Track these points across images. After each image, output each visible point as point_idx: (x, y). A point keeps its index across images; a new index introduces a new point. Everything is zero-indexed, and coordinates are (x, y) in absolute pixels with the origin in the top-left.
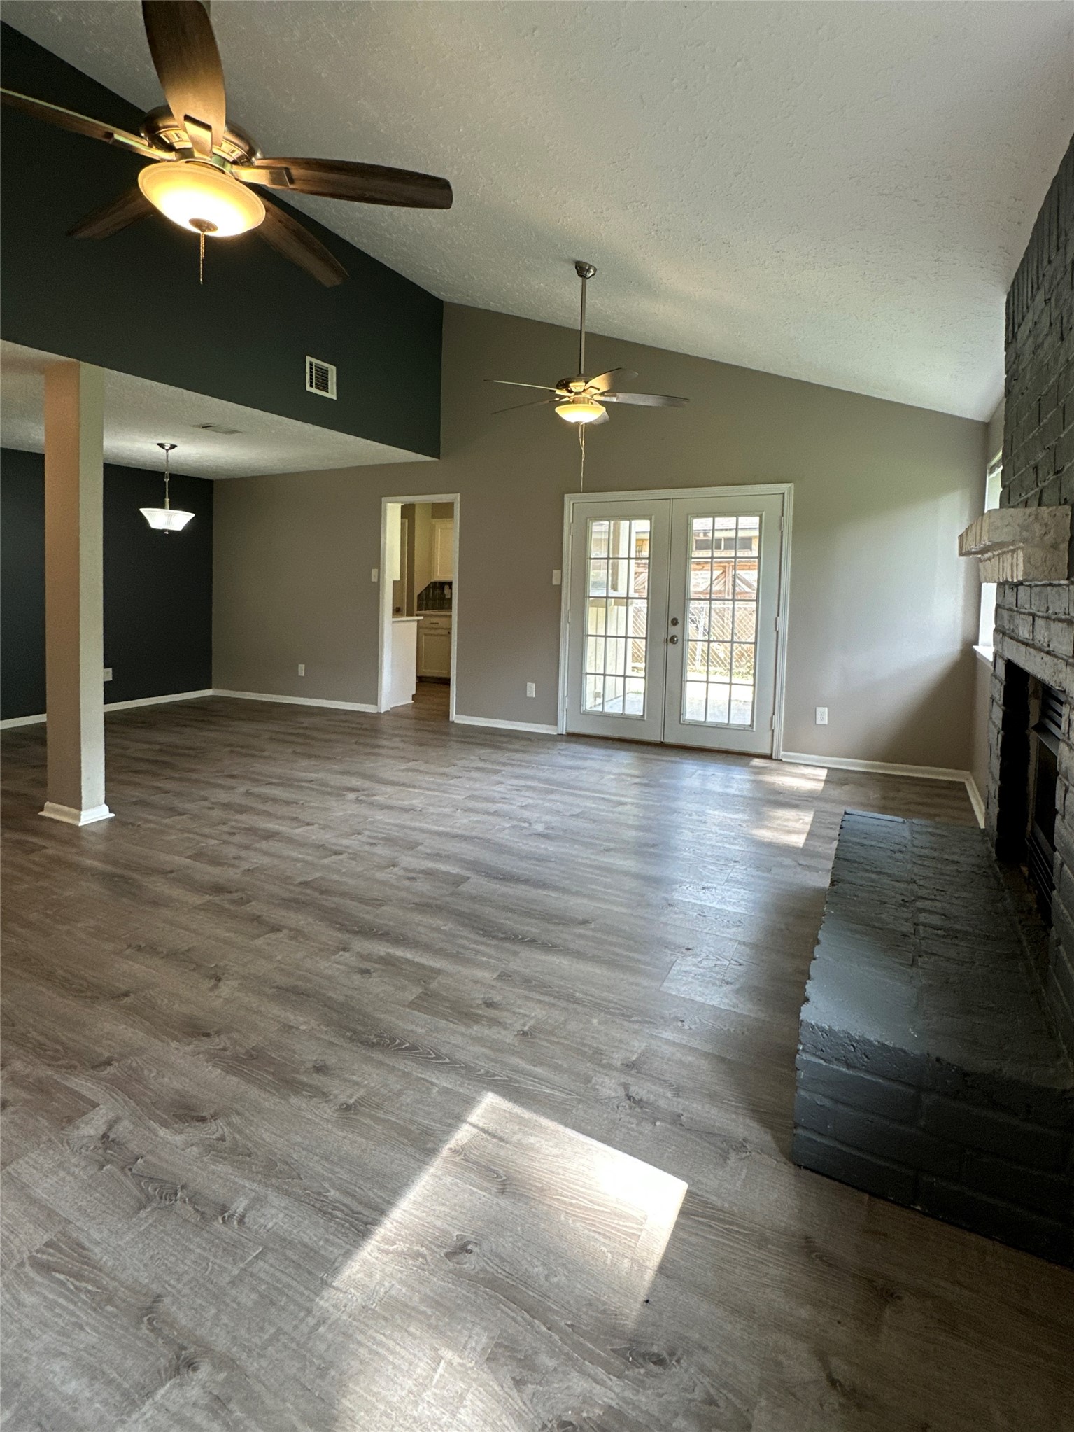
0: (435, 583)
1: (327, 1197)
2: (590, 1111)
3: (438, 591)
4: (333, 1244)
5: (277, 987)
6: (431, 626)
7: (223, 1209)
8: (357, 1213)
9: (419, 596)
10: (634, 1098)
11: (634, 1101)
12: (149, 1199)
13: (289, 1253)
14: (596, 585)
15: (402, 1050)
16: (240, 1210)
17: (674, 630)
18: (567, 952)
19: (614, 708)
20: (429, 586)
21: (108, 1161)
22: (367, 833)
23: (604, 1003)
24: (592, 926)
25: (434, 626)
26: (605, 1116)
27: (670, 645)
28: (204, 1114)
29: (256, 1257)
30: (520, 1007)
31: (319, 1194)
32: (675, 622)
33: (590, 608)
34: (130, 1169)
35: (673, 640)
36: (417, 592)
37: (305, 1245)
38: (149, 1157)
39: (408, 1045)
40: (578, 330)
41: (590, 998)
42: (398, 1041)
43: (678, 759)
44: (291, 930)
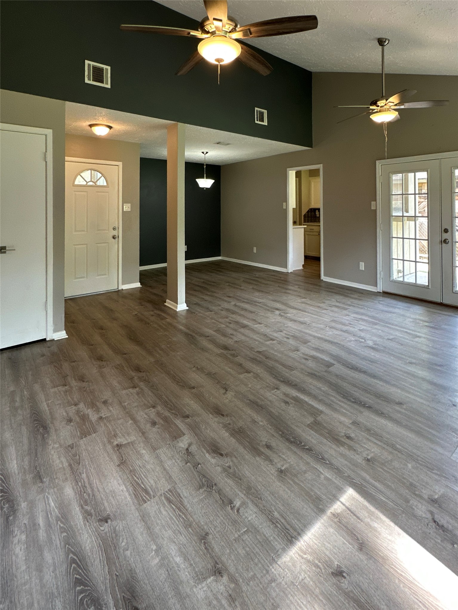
0: (311, 209)
1: (273, 515)
2: (410, 521)
3: (313, 213)
4: (277, 540)
5: (249, 400)
6: (310, 230)
7: (231, 502)
8: (287, 529)
9: (305, 215)
10: (438, 523)
11: (438, 525)
12: (203, 485)
13: (258, 537)
14: (397, 209)
15: (304, 449)
16: (237, 505)
17: (445, 236)
18: (389, 418)
19: (410, 279)
20: (309, 210)
21: (189, 462)
22: (285, 332)
23: (414, 455)
24: (404, 407)
25: (312, 230)
26: (420, 527)
27: (444, 245)
28: (223, 453)
29: (244, 532)
30: (364, 443)
31: (270, 511)
32: (446, 231)
33: (393, 222)
34: (196, 468)
35: (445, 241)
36: (303, 213)
37: (265, 536)
38: (202, 465)
39: (308, 447)
40: (380, 74)
41: (406, 450)
42: (303, 444)
43: (452, 314)
44: (254, 373)
